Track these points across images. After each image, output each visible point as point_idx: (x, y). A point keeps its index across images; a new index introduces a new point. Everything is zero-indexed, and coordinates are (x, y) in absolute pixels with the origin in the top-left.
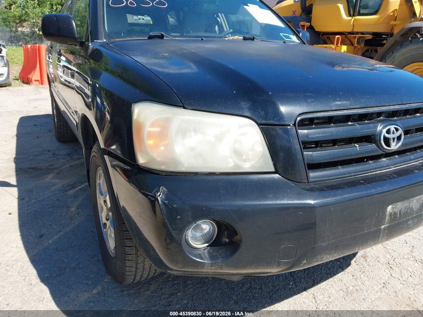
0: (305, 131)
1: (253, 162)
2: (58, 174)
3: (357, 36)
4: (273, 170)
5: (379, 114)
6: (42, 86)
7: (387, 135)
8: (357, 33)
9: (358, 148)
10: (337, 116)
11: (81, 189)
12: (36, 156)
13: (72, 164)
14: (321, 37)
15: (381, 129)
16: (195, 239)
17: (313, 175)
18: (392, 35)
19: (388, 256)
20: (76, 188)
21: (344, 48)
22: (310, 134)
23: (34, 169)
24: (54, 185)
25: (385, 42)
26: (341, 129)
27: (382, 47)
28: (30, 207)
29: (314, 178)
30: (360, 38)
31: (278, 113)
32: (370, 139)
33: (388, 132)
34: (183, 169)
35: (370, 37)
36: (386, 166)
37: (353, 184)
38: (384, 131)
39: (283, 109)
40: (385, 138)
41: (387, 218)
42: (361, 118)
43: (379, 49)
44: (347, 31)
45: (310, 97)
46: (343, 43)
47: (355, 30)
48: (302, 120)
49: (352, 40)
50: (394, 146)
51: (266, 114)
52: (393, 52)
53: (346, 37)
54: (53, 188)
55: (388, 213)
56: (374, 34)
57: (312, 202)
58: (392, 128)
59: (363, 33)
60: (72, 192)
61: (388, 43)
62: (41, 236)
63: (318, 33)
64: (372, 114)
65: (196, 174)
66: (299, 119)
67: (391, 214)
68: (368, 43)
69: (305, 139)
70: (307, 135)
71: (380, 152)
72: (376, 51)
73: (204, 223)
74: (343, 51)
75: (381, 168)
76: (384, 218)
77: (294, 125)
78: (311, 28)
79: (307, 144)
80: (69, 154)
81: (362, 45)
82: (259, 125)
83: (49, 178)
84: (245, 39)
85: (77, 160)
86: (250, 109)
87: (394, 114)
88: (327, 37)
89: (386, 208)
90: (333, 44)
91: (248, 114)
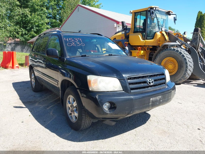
0: (129, 81)
1: (118, 88)
2: (39, 103)
3: (147, 47)
4: (123, 90)
5: (147, 76)
6: (13, 69)
7: (149, 81)
8: (147, 46)
9: (142, 85)
10: (136, 77)
11: (51, 107)
12: (28, 97)
13: (43, 99)
14: (133, 48)
15: (148, 80)
16: (105, 108)
17: (132, 91)
18: (159, 47)
19: (157, 120)
20: (49, 107)
21: (142, 52)
22: (131, 81)
23: (29, 102)
24: (40, 107)
25: (157, 49)
26: (138, 80)
27: (156, 51)
28: (36, 114)
29: (132, 92)
30: (148, 48)
31: (123, 77)
32: (145, 82)
33: (150, 80)
34: (101, 91)
35: (151, 47)
36: (150, 89)
37: (142, 93)
38: (149, 80)
39: (124, 75)
40: (149, 82)
41: (151, 102)
42: (143, 77)
43: (155, 51)
44: (143, 45)
45: (130, 73)
46: (142, 50)
47: (146, 45)
48: (128, 78)
49: (145, 48)
50: (152, 84)
51: (120, 77)
52: (160, 53)
53: (143, 47)
54: (41, 108)
55: (151, 100)
56: (153, 46)
57: (132, 97)
58: (151, 79)
59: (149, 46)
60: (48, 108)
61: (158, 49)
62: (45, 121)
63: (132, 46)
64: (146, 76)
65: (104, 92)
66: (127, 78)
67: (152, 100)
68: (151, 49)
69: (130, 83)
70: (130, 82)
71: (148, 86)
72: (155, 52)
73: (107, 103)
74: (142, 53)
75: (149, 90)
76: (150, 102)
77: (127, 79)
78: (129, 44)
79: (130, 84)
80: (41, 96)
81: (149, 50)
82: (118, 79)
83: (37, 105)
84: (109, 55)
85: (44, 98)
86: (116, 76)
87: (151, 76)
88: (136, 47)
89: (150, 99)
90: (138, 50)
91: (116, 77)
